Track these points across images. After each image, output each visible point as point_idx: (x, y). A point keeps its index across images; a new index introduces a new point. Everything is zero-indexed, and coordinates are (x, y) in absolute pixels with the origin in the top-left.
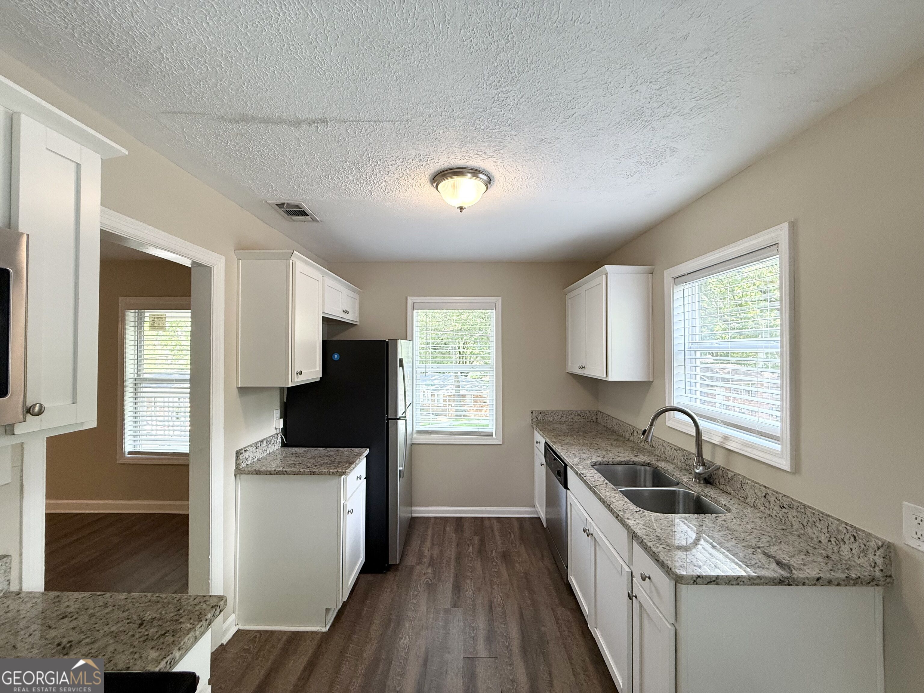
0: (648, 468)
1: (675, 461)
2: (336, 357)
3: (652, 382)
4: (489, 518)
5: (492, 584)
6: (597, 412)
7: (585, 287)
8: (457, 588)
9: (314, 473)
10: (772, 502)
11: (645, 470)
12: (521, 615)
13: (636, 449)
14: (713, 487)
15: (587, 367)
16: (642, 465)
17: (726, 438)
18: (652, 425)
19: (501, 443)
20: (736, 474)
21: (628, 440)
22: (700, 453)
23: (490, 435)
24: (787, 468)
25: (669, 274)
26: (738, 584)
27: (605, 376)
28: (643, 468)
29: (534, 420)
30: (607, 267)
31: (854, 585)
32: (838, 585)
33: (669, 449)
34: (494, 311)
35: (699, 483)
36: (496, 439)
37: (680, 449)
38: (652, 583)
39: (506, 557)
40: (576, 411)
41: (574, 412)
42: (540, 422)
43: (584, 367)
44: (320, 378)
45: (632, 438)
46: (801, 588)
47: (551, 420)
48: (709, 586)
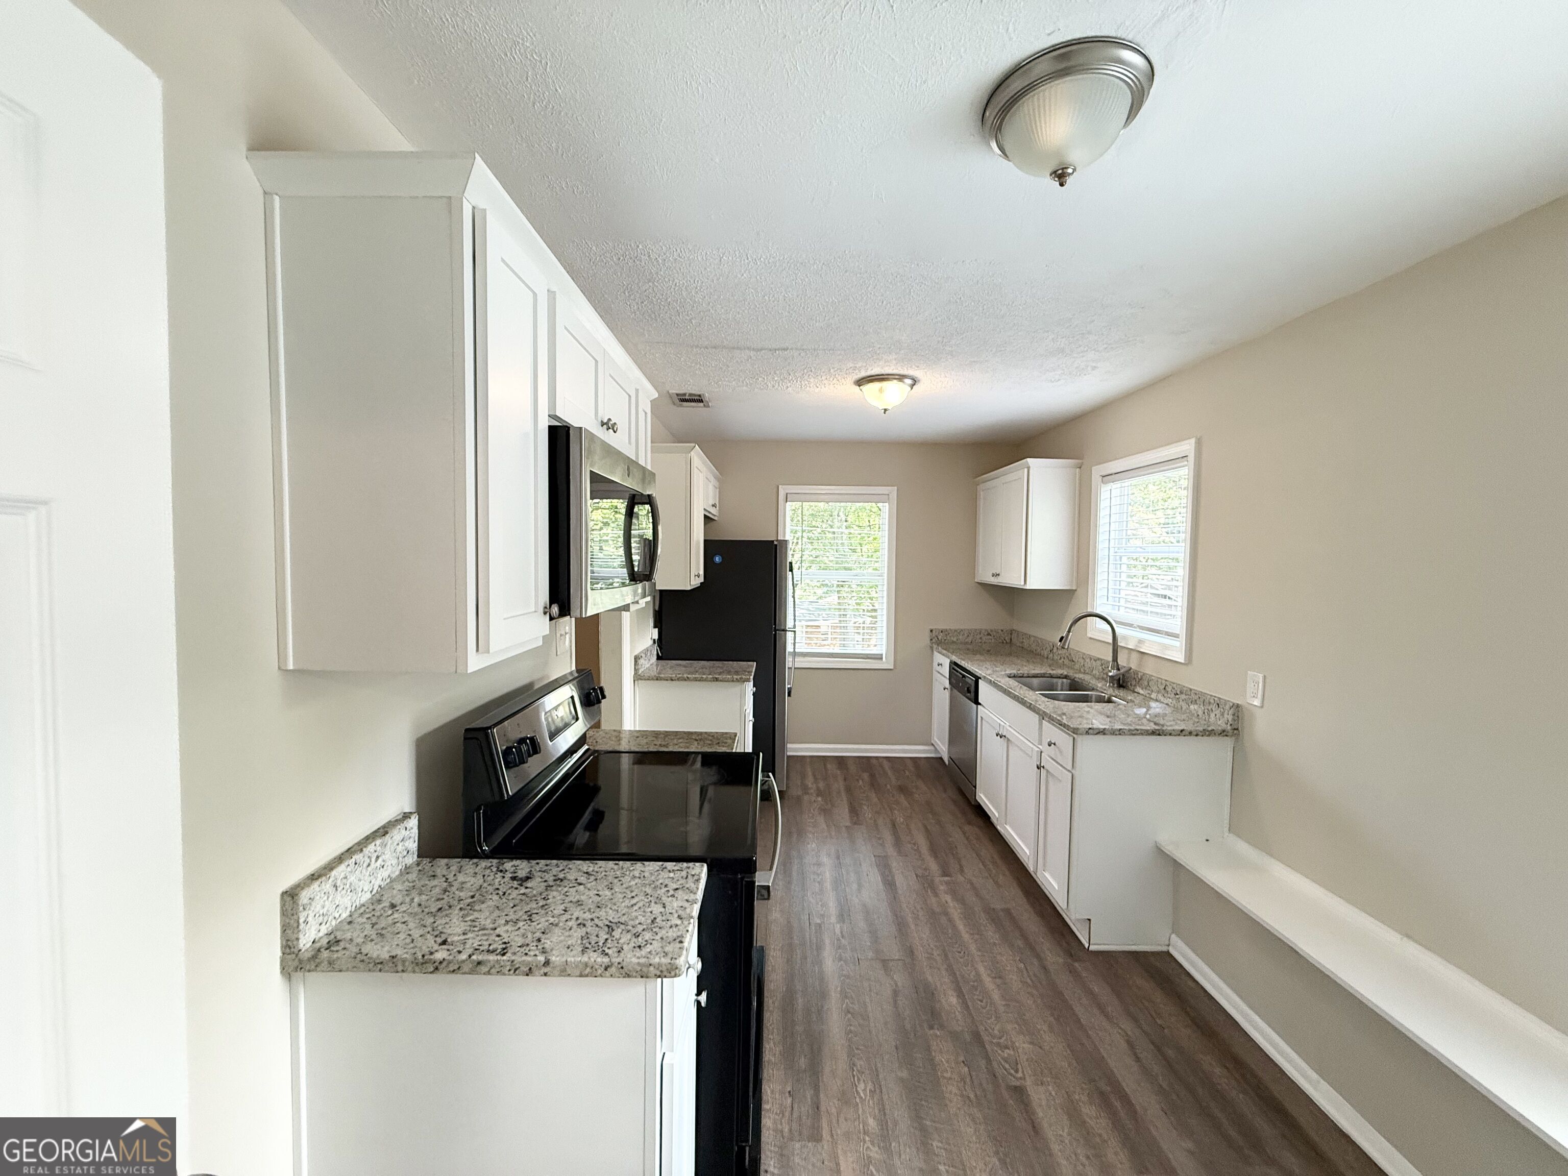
0: (1065, 680)
1: (1094, 672)
2: (717, 559)
3: (1076, 590)
4: (877, 758)
5: (891, 809)
6: (1011, 632)
7: (1003, 480)
8: (854, 811)
9: (717, 680)
10: (1170, 692)
11: (1063, 683)
12: (927, 830)
13: (1054, 664)
14: (1125, 690)
15: (1002, 574)
16: (1059, 678)
17: (1141, 641)
18: (1069, 631)
19: (892, 667)
20: (1144, 674)
21: (1047, 658)
22: (1115, 659)
23: (879, 657)
24: (1181, 659)
25: (1097, 471)
26: (1120, 734)
27: (1023, 583)
28: (1060, 681)
29: (934, 640)
30: (1030, 461)
31: (1209, 735)
32: (1197, 735)
33: (1088, 660)
34: (887, 504)
35: (1113, 687)
36: (887, 662)
37: (1099, 659)
38: (1058, 748)
39: (902, 789)
40: (986, 630)
41: (983, 631)
42: (941, 642)
43: (999, 575)
44: (701, 583)
45: (1051, 655)
46: (1168, 737)
47: (955, 639)
48: (1098, 736)
